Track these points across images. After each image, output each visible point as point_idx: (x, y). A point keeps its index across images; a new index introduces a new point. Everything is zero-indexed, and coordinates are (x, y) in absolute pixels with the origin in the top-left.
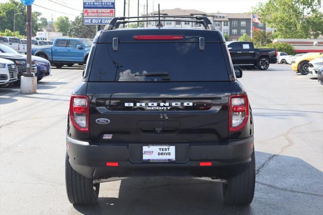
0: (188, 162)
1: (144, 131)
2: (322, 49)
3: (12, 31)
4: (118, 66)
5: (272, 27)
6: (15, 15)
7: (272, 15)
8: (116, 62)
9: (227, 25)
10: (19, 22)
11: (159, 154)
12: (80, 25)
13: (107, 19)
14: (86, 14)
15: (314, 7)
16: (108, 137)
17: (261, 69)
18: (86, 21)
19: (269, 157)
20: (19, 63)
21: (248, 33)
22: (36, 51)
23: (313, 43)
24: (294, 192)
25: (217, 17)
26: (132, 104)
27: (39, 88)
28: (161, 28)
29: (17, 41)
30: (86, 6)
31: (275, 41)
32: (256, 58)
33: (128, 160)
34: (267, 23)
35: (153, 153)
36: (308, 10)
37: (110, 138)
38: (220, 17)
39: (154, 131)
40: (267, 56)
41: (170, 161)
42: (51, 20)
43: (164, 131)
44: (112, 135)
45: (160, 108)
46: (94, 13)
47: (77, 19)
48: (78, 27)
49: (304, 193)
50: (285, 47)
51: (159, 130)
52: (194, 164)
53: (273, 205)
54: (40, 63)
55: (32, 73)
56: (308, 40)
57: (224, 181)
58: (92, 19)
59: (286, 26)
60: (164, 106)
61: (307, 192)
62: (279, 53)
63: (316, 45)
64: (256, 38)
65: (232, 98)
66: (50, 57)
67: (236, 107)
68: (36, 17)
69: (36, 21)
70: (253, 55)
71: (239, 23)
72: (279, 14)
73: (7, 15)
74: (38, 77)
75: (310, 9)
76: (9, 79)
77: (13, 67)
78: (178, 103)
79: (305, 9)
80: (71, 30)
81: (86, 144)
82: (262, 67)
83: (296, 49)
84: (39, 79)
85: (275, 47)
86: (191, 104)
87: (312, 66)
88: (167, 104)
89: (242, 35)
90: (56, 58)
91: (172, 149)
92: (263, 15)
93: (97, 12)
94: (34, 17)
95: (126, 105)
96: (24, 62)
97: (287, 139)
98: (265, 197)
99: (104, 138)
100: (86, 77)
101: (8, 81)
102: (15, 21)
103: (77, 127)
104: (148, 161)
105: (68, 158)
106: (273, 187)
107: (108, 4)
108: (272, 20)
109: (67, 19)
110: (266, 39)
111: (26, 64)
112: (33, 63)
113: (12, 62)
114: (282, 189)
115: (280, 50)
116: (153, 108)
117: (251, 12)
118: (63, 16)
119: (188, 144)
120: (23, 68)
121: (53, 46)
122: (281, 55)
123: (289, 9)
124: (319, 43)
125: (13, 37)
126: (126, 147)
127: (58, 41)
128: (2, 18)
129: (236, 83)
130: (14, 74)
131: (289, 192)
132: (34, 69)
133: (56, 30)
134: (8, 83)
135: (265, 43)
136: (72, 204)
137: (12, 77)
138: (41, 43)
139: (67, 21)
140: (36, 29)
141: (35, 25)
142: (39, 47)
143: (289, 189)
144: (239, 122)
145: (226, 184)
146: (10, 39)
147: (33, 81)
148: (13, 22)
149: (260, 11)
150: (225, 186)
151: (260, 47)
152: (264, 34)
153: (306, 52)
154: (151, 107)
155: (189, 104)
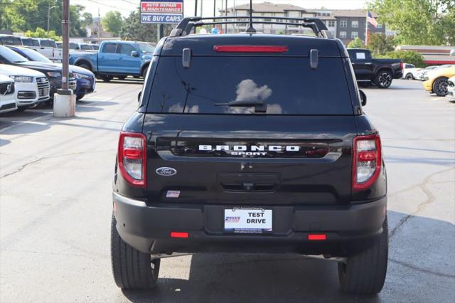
0: (290, 234)
1: (227, 187)
2: (453, 60)
3: (46, 30)
4: (189, 88)
5: (394, 29)
6: (50, 8)
7: (395, 12)
8: (187, 83)
9: (333, 26)
10: (55, 19)
11: (248, 221)
12: (135, 23)
13: (173, 16)
14: (144, 9)
15: (452, 3)
16: (173, 194)
17: (380, 87)
18: (144, 18)
19: (401, 218)
20: (52, 75)
21: (362, 37)
22: (76, 58)
23: (449, 51)
24: (440, 275)
25: (319, 14)
26: (209, 148)
27: (79, 110)
28: (253, 35)
29: (50, 44)
31: (398, 48)
32: (374, 71)
33: (203, 229)
34: (387, 23)
35: (239, 219)
36: (443, 7)
37: (177, 196)
38: (324, 15)
39: (241, 187)
40: (389, 70)
41: (264, 232)
42: (97, 16)
43: (256, 188)
44: (179, 192)
45: (251, 154)
46: (155, 7)
47: (132, 15)
48: (134, 26)
50: (413, 57)
51: (248, 185)
52: (300, 237)
53: (413, 296)
54: (81, 76)
55: (69, 90)
56: (442, 47)
57: (341, 259)
58: (152, 16)
59: (413, 29)
60: (257, 151)
62: (404, 65)
63: (453, 54)
64: (372, 44)
65: (357, 140)
66: (95, 67)
67: (363, 153)
68: (78, 11)
69: (77, 17)
70: (371, 67)
71: (350, 23)
72: (403, 12)
73: (39, 9)
74: (77, 95)
75: (445, 6)
76: (38, 97)
77: (44, 81)
78: (277, 147)
79: (439, 6)
80: (124, 30)
81: (141, 204)
82: (382, 84)
83: (427, 60)
84: (79, 96)
85: (398, 56)
86: (297, 148)
87: (452, 84)
88: (262, 148)
89: (354, 39)
90: (102, 68)
91: (268, 214)
92: (382, 13)
93: (159, 7)
94: (75, 12)
95: (201, 148)
96: (59, 74)
97: (425, 191)
98: (400, 283)
99: (167, 196)
100: (142, 105)
101: (36, 100)
102: (49, 16)
103: (129, 179)
104: (232, 232)
105: (114, 222)
106: (411, 267)
108: (393, 20)
109: (119, 14)
110: (386, 45)
112: (71, 75)
113: (42, 75)
115: (406, 61)
116: (240, 154)
117: (366, 8)
118: (114, 11)
119: (292, 207)
120: (58, 82)
121: (99, 51)
122: (407, 67)
125: (46, 39)
126: (200, 210)
127: (105, 45)
128: (32, 13)
129: (364, 117)
130: (46, 90)
131: (435, 276)
132: (72, 84)
133: (104, 30)
134: (36, 103)
135: (385, 50)
136: (120, 289)
137: (43, 95)
138: (84, 48)
139: (119, 17)
140: (78, 27)
141: (76, 22)
142: (81, 53)
143: (434, 270)
144: (366, 175)
145: (344, 264)
146: (42, 41)
147: (70, 100)
148: (46, 19)
149: (378, 7)
150: (342, 267)
151: (377, 55)
152: (383, 38)
153: (440, 64)
154: (238, 152)
155: (293, 148)
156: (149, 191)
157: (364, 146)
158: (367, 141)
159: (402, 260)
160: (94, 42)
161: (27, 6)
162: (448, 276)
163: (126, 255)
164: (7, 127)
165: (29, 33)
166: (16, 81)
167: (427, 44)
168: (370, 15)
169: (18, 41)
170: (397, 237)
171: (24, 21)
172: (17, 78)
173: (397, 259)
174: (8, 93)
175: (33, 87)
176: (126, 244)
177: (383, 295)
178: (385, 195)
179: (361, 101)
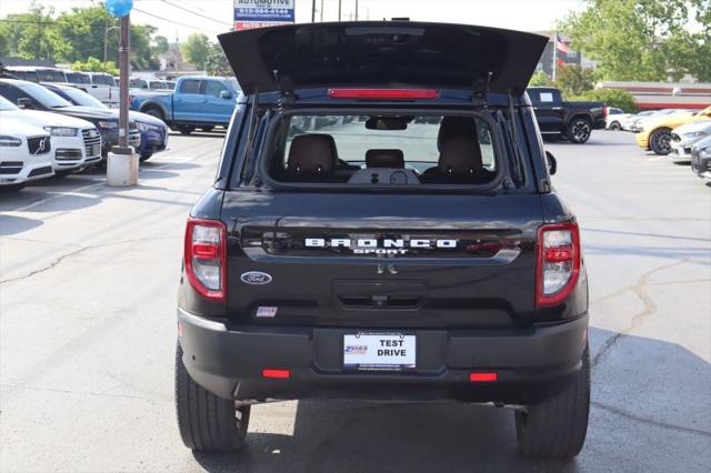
0: (444, 371)
1: (348, 302)
3: (102, 60)
5: (593, 58)
6: (107, 30)
7: (594, 35)
11: (380, 353)
15: (675, 22)
16: (267, 312)
17: (575, 142)
19: (607, 339)
20: (106, 126)
21: (548, 70)
22: (142, 100)
23: (671, 90)
24: (667, 427)
26: (321, 243)
27: (143, 175)
29: (106, 81)
30: (239, 15)
31: (599, 85)
32: (566, 119)
33: (312, 365)
34: (582, 50)
35: (366, 350)
36: (662, 27)
37: (273, 314)
39: (368, 302)
40: (586, 117)
41: (404, 369)
42: (175, 41)
43: (391, 303)
44: (275, 309)
45: (384, 251)
49: (691, 431)
50: (619, 98)
51: (380, 299)
52: (457, 377)
53: (628, 460)
54: (148, 127)
55: (130, 147)
56: (661, 84)
57: (518, 407)
59: (620, 58)
60: (393, 247)
61: (697, 428)
62: (608, 109)
63: (677, 95)
64: (563, 80)
65: (545, 230)
66: (168, 113)
68: (147, 34)
69: (146, 43)
70: (560, 113)
72: (606, 34)
73: (92, 30)
74: (141, 154)
75: (666, 26)
76: (84, 158)
78: (423, 241)
79: (657, 26)
80: (211, 61)
81: (219, 327)
82: (576, 137)
83: (639, 102)
84: (145, 156)
85: (598, 98)
86: (453, 244)
87: (677, 138)
88: (400, 243)
89: (536, 73)
90: (180, 115)
91: (409, 342)
92: (577, 35)
94: (143, 35)
95: (309, 242)
96: (114, 125)
97: (640, 297)
98: (607, 440)
99: (258, 314)
100: (220, 178)
101: (82, 161)
102: (106, 41)
104: (355, 369)
105: (180, 353)
106: (624, 415)
107: (281, 12)
108: (592, 46)
109: (205, 38)
110: (582, 81)
111: (116, 130)
112: (132, 126)
113: (91, 125)
114: (642, 420)
115: (610, 103)
116: (367, 251)
117: (554, 28)
118: (199, 33)
119: (445, 332)
120: (113, 135)
121: (174, 91)
122: (613, 112)
123: (627, 24)
124: (683, 90)
125: (100, 74)
126: (306, 336)
127: (184, 82)
128: (82, 36)
129: (554, 196)
130: (95, 147)
131: (659, 429)
132: (134, 138)
133: (185, 60)
134: (82, 166)
135: (581, 88)
136: (190, 450)
137: (91, 154)
138: (154, 86)
139: (205, 43)
140: (147, 57)
141: (145, 50)
142: (148, 94)
143: (658, 419)
144: (557, 282)
145: (524, 414)
146: (94, 77)
147: (131, 163)
148: (103, 44)
149: (571, 27)
150: (522, 418)
151: (570, 97)
152: (577, 72)
153: (658, 108)
154: (364, 249)
155: (447, 243)
156: (230, 307)
157: (554, 239)
158: (557, 233)
159: (610, 403)
160: (169, 78)
161: (76, 27)
162: (679, 429)
163: (198, 401)
164: (40, 200)
165: (78, 64)
166: (52, 134)
167: (639, 80)
168: (559, 40)
169: (60, 76)
170: (602, 367)
171: (71, 48)
172: (55, 131)
173: (602, 402)
174: (40, 152)
175: (78, 143)
176: (197, 385)
177: (583, 459)
178: (586, 313)
179: (548, 168)
